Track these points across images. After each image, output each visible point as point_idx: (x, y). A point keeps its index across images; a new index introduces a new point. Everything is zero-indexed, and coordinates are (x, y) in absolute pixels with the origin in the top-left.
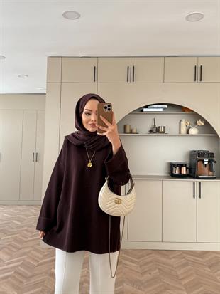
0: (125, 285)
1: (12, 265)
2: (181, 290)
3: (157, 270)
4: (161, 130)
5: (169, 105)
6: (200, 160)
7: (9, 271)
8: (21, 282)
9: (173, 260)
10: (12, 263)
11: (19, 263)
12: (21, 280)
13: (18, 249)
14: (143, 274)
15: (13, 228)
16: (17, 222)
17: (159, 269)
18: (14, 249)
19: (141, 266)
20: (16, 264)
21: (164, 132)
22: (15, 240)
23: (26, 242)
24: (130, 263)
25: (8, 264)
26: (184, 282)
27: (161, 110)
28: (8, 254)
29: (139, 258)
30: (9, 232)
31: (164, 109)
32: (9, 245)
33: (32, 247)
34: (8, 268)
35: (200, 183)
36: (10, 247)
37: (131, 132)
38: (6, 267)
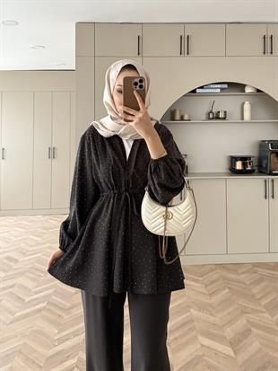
0: (192, 310)
1: (42, 294)
2: (262, 312)
3: (227, 290)
5: (230, 84)
6: (273, 153)
8: (60, 316)
9: (243, 276)
10: (41, 291)
11: (51, 291)
12: (59, 313)
14: (210, 295)
15: (31, 246)
16: (36, 238)
17: (229, 288)
18: (39, 273)
19: (206, 286)
20: (47, 292)
21: (224, 118)
25: (36, 293)
26: (264, 302)
27: (219, 91)
28: (34, 280)
29: (202, 276)
30: (28, 251)
31: (222, 89)
34: (37, 299)
35: (273, 181)
36: (33, 271)
37: (182, 119)
38: (35, 297)
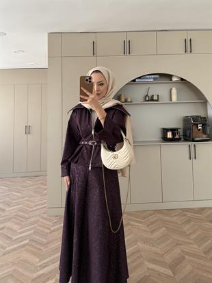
0: (139, 244)
1: (25, 234)
3: (164, 229)
4: (155, 98)
5: (161, 75)
6: (194, 124)
7: (24, 240)
8: (40, 249)
10: (24, 232)
11: (31, 232)
12: (39, 247)
13: (27, 219)
14: (152, 232)
16: (16, 194)
17: (166, 227)
18: (22, 219)
22: (21, 210)
23: (31, 212)
24: (137, 224)
27: (152, 80)
29: (144, 219)
30: (12, 203)
32: (16, 215)
33: (39, 216)
35: (195, 146)
37: (126, 101)
38: (20, 236)
